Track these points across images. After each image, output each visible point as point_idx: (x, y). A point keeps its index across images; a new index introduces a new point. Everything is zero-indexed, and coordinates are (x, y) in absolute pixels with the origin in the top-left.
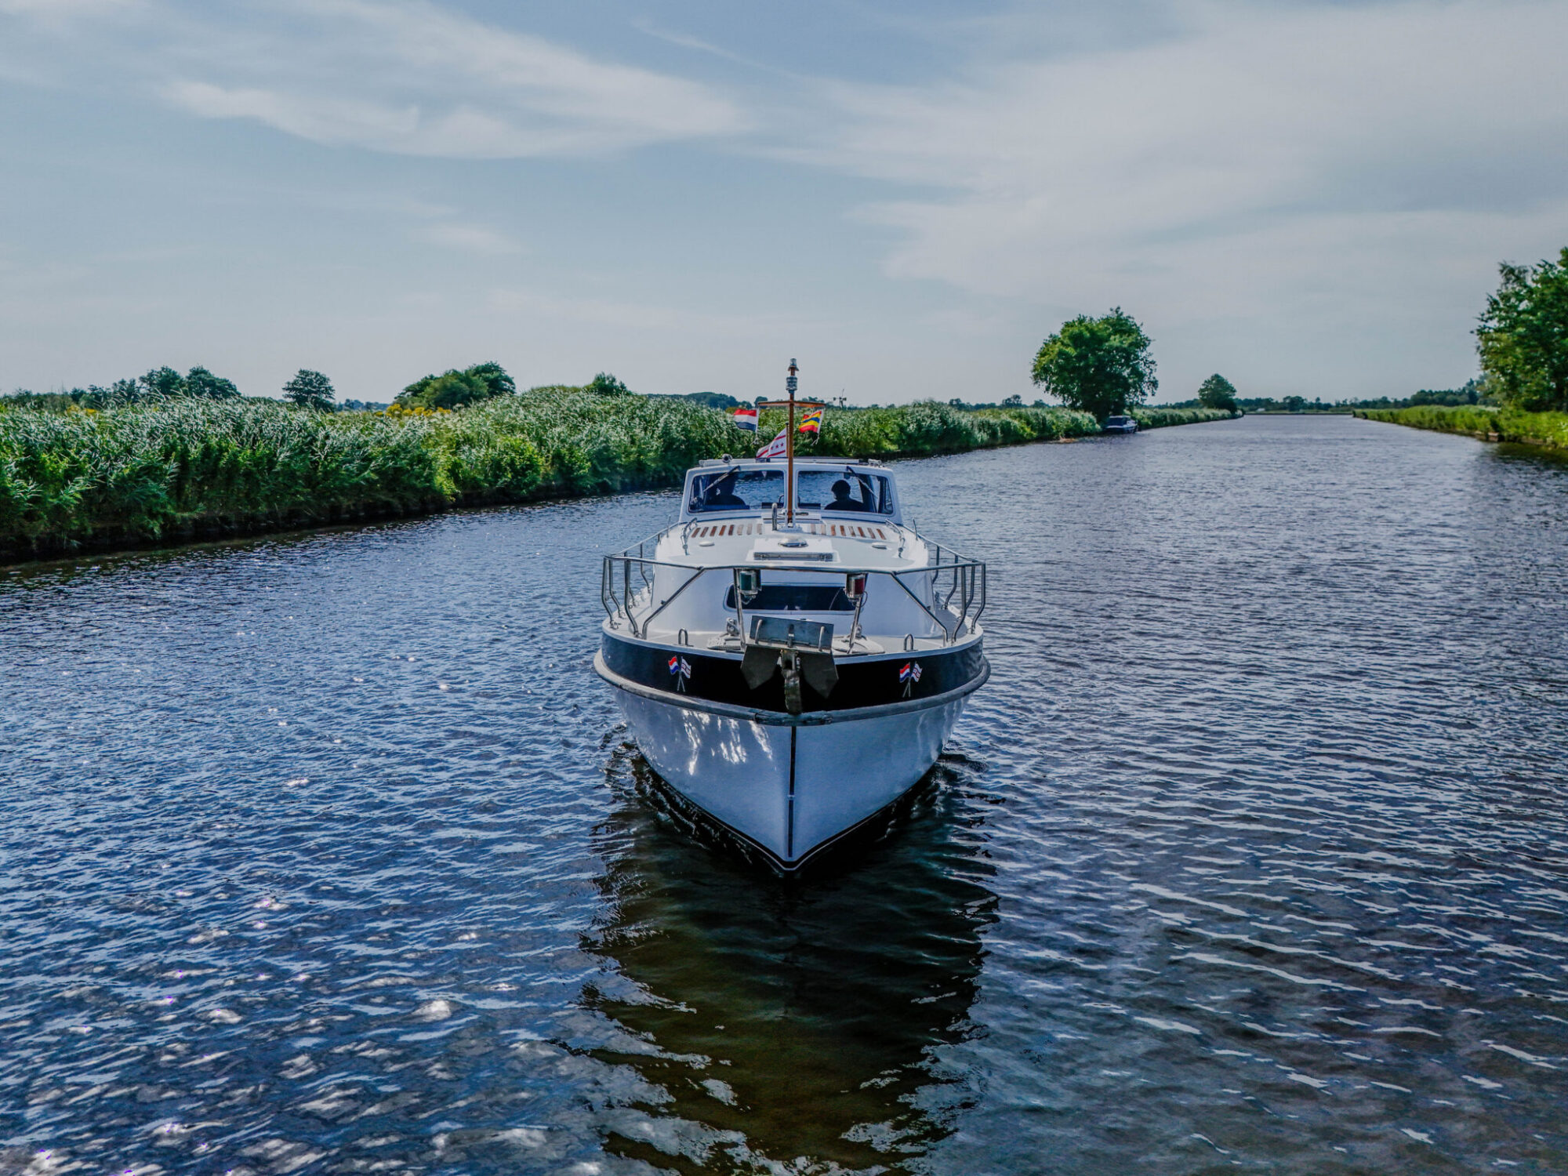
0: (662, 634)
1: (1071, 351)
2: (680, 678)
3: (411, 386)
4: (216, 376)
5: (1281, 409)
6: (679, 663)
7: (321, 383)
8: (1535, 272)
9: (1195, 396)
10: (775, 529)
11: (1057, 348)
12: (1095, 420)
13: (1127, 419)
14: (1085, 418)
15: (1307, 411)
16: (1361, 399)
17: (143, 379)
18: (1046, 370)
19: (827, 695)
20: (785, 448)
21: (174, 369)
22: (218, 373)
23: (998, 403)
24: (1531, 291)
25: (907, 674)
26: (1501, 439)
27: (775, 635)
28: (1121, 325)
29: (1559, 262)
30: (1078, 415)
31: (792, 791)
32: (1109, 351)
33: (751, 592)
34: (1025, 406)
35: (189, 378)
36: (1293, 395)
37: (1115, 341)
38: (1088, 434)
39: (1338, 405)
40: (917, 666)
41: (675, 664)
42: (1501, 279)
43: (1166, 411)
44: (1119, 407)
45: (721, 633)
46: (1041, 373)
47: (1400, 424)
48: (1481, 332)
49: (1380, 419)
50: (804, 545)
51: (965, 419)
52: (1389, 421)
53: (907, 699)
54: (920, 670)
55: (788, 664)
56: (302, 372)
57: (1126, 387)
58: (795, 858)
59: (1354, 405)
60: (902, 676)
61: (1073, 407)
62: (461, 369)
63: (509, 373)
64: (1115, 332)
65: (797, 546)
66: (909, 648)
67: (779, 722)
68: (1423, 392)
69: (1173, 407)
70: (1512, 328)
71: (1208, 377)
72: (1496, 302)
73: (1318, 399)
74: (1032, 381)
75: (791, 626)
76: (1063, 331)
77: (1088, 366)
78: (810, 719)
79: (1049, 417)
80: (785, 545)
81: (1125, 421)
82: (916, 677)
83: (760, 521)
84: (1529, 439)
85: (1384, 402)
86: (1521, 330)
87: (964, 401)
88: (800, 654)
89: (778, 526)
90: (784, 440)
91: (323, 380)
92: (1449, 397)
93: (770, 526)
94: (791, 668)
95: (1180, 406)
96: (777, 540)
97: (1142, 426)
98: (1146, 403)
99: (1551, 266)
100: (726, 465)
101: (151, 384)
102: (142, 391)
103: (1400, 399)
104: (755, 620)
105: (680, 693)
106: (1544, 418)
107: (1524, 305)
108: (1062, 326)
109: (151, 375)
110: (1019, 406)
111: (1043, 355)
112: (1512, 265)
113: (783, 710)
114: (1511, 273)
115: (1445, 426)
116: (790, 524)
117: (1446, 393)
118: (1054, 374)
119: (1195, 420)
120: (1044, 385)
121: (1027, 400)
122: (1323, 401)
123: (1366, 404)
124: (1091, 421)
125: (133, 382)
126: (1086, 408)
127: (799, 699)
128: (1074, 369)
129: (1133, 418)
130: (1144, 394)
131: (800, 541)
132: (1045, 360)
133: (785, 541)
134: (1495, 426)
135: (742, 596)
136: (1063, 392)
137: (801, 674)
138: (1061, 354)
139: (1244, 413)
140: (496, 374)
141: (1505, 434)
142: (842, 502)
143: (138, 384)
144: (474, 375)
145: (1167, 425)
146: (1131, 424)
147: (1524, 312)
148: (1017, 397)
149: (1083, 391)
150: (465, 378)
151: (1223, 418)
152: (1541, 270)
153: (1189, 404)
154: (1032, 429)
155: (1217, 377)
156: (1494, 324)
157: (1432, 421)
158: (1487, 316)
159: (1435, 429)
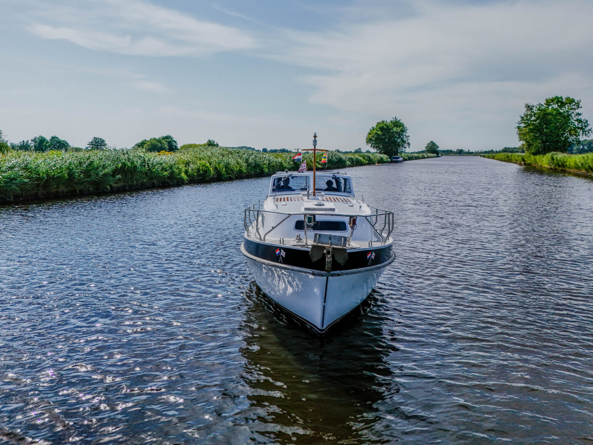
0: (272, 239)
1: (379, 132)
2: (281, 257)
3: (138, 144)
4: (61, 139)
5: (455, 154)
6: (280, 251)
7: (102, 142)
8: (536, 107)
9: (424, 149)
10: (308, 199)
11: (375, 132)
12: (388, 157)
13: (399, 157)
14: (385, 157)
15: (465, 154)
16: (484, 151)
17: (32, 140)
18: (371, 140)
19: (343, 265)
20: (305, 167)
21: (44, 136)
22: (62, 138)
23: (353, 151)
24: (535, 114)
25: (370, 256)
26: (525, 164)
27: (324, 241)
28: (397, 124)
29: (545, 104)
30: (382, 156)
31: (325, 302)
32: (392, 133)
33: (311, 224)
34: (363, 152)
35: (51, 140)
36: (460, 149)
37: (395, 129)
38: (385, 162)
39: (476, 152)
40: (373, 253)
41: (279, 251)
42: (525, 109)
43: (414, 155)
44: (396, 153)
45: (294, 239)
46: (369, 140)
48: (519, 127)
49: (489, 158)
50: (323, 205)
51: (343, 157)
52: (492, 158)
53: (370, 266)
54: (374, 255)
55: (328, 253)
56: (95, 138)
57: (399, 146)
58: (324, 328)
59: (481, 153)
60: (368, 257)
61: (380, 153)
62: (157, 138)
63: (175, 139)
64: (395, 126)
65: (321, 205)
66: (370, 246)
67: (322, 275)
68: (506, 148)
69: (417, 153)
70: (528, 126)
71: (429, 142)
72: (523, 118)
73: (469, 150)
74: (366, 144)
75: (330, 237)
76: (377, 126)
77: (385, 138)
78: (335, 274)
79: (371, 156)
80: (316, 205)
81: (398, 158)
82: (373, 257)
83: (301, 195)
84: (533, 165)
85: (492, 151)
86: (531, 127)
87: (340, 150)
88: (334, 249)
89: (310, 198)
90: (305, 164)
91: (103, 141)
92: (515, 150)
93: (307, 197)
94: (330, 254)
95: (419, 153)
96: (312, 203)
97: (405, 160)
98: (406, 151)
99: (542, 105)
100: (286, 174)
101: (35, 142)
102: (32, 145)
103: (498, 150)
104: (316, 235)
105: (281, 263)
106: (537, 157)
107: (533, 118)
108: (376, 124)
109: (35, 139)
110: (360, 152)
111: (370, 134)
112: (529, 104)
113: (324, 270)
114: (529, 108)
115: (509, 160)
116: (314, 197)
117: (514, 148)
118: (373, 141)
119: (424, 158)
120: (370, 145)
121: (364, 150)
122: (471, 151)
123: (486, 152)
124: (386, 158)
125: (28, 141)
126: (385, 153)
127: (331, 266)
128: (381, 139)
129: (402, 157)
130: (405, 148)
131: (322, 203)
132: (370, 136)
133: (316, 203)
134: (523, 160)
135: (307, 224)
136: (376, 147)
137: (333, 256)
138: (376, 133)
139: (442, 155)
140: (170, 139)
141: (526, 163)
142: (330, 188)
143: (30, 142)
144: (163, 140)
145: (413, 159)
146: (401, 159)
147: (533, 121)
148: (360, 149)
149: (384, 147)
150: (159, 141)
151: (434, 157)
152: (538, 107)
153: (423, 152)
154: (366, 160)
155: (432, 142)
156: (522, 125)
158: (520, 122)
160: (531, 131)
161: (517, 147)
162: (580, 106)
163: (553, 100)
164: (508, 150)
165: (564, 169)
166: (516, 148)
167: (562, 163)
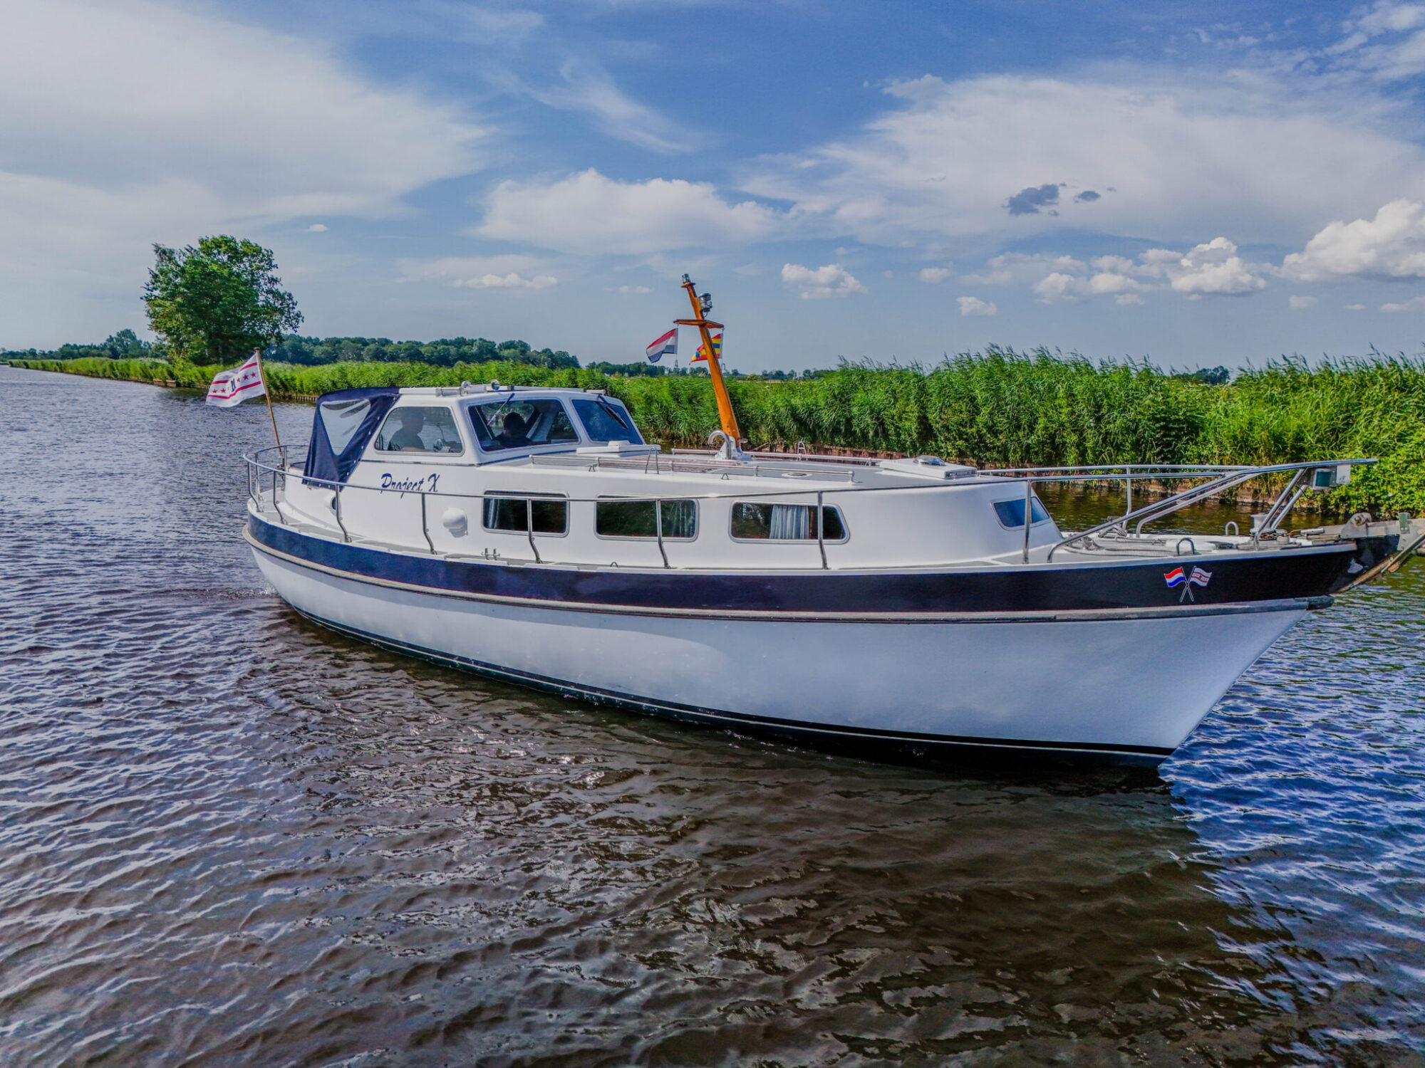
8: (183, 254)
24: (183, 271)
26: (179, 385)
29: (200, 249)
42: (156, 257)
47: (68, 373)
48: (148, 299)
52: (55, 371)
70: (172, 296)
72: (156, 276)
84: (201, 385)
85: (33, 353)
86: (179, 299)
99: (194, 252)
107: (179, 280)
112: (164, 247)
114: (164, 254)
117: (90, 347)
134: (171, 375)
147: (180, 285)
152: (187, 254)
156: (156, 293)
157: (105, 371)
158: (151, 286)
159: (109, 378)
160: (180, 308)
161: (97, 344)
162: (274, 263)
163: (217, 244)
164: (76, 351)
165: (287, 394)
166: (95, 347)
167: (282, 383)
